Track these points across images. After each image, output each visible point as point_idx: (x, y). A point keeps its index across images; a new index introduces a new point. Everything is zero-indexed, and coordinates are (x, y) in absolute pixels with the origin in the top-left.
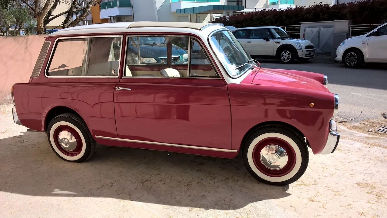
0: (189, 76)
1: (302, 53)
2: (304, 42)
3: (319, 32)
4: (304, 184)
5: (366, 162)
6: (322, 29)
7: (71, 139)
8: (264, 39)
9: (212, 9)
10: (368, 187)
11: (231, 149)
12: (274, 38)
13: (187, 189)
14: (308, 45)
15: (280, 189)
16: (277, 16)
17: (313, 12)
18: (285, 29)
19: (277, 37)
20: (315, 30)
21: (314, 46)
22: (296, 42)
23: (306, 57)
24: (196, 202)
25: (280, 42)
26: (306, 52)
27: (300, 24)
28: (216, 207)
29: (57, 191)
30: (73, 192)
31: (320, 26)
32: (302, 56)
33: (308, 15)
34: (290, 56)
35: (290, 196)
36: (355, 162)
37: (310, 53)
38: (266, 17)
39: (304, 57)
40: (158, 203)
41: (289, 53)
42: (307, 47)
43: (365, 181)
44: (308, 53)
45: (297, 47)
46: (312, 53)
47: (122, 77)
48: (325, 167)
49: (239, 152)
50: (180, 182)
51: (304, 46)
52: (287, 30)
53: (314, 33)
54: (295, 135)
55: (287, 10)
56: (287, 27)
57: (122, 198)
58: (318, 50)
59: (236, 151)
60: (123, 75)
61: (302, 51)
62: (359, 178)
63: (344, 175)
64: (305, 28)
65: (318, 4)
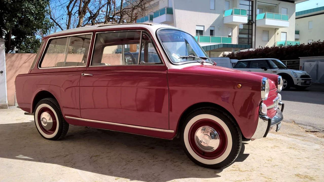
0: (139, 64)
1: (297, 81)
2: (302, 72)
3: (317, 66)
4: (239, 170)
5: (317, 160)
6: (320, 63)
7: (50, 120)
8: (262, 68)
9: (223, 47)
10: (307, 179)
11: (169, 130)
12: (271, 67)
13: (126, 164)
14: (304, 74)
15: (212, 171)
16: (278, 52)
17: (311, 48)
18: (286, 63)
19: (274, 67)
20: (314, 64)
21: (310, 76)
22: (292, 72)
23: (301, 85)
24: (126, 174)
25: (277, 71)
26: (301, 81)
27: (299, 59)
28: (142, 179)
29: (21, 156)
30: (30, 157)
31: (317, 61)
32: (298, 84)
33: (306, 51)
34: (286, 84)
35: (219, 177)
36: (305, 159)
37: (305, 82)
38: (268, 53)
39: (299, 84)
40: (92, 172)
41: (285, 81)
42: (302, 76)
43: (307, 174)
44: (303, 81)
45: (293, 76)
46: (308, 82)
47: (89, 67)
48: (271, 160)
49: (176, 132)
50: (123, 159)
51: (299, 76)
52: (287, 64)
53: (313, 67)
54: (226, 117)
55: (287, 47)
56: (287, 61)
57: (67, 165)
58: (317, 82)
59: (173, 131)
60: (90, 65)
61: (298, 80)
62: (302, 171)
63: (287, 167)
64: (304, 61)
65: (316, 42)
